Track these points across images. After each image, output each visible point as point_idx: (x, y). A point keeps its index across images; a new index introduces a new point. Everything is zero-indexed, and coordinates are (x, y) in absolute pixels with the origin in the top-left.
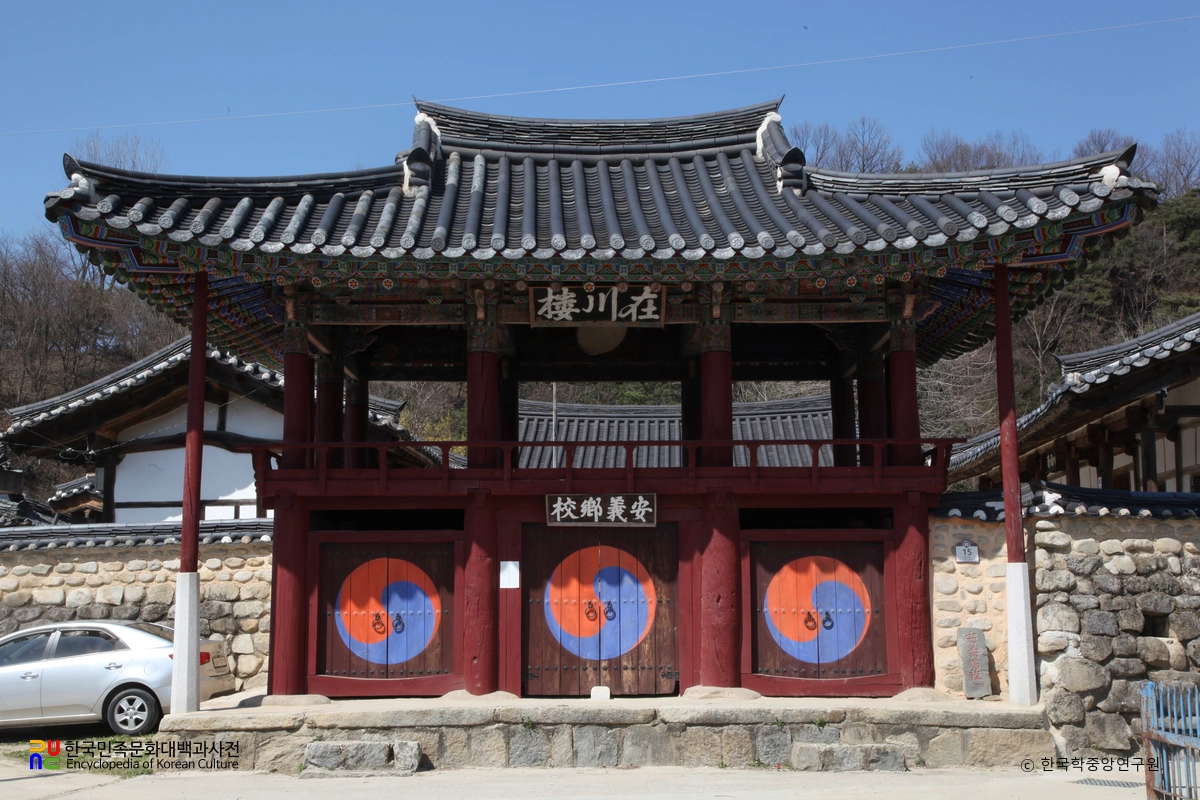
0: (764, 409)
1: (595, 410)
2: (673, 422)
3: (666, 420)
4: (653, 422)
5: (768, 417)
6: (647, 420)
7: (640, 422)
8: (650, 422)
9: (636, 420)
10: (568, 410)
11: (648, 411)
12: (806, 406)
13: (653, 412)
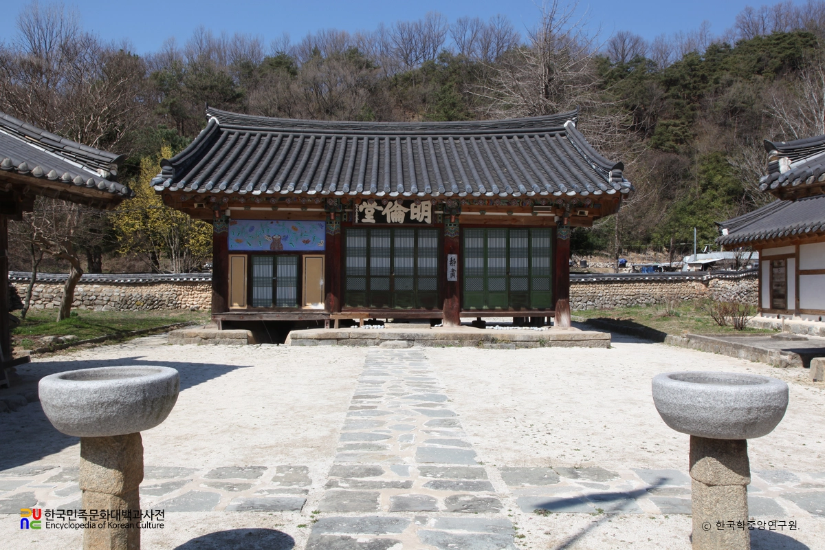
0: (489, 127)
1: (311, 126)
2: (394, 139)
3: (387, 137)
4: (373, 139)
5: (494, 137)
6: (366, 137)
7: (359, 139)
8: (370, 139)
9: (355, 137)
10: (282, 125)
11: (367, 128)
12: (532, 125)
13: (373, 129)
